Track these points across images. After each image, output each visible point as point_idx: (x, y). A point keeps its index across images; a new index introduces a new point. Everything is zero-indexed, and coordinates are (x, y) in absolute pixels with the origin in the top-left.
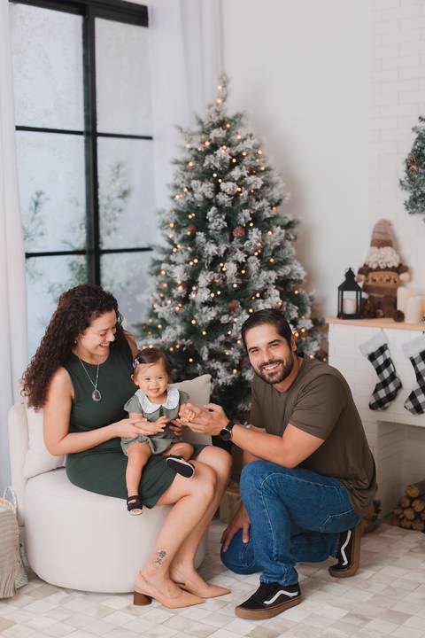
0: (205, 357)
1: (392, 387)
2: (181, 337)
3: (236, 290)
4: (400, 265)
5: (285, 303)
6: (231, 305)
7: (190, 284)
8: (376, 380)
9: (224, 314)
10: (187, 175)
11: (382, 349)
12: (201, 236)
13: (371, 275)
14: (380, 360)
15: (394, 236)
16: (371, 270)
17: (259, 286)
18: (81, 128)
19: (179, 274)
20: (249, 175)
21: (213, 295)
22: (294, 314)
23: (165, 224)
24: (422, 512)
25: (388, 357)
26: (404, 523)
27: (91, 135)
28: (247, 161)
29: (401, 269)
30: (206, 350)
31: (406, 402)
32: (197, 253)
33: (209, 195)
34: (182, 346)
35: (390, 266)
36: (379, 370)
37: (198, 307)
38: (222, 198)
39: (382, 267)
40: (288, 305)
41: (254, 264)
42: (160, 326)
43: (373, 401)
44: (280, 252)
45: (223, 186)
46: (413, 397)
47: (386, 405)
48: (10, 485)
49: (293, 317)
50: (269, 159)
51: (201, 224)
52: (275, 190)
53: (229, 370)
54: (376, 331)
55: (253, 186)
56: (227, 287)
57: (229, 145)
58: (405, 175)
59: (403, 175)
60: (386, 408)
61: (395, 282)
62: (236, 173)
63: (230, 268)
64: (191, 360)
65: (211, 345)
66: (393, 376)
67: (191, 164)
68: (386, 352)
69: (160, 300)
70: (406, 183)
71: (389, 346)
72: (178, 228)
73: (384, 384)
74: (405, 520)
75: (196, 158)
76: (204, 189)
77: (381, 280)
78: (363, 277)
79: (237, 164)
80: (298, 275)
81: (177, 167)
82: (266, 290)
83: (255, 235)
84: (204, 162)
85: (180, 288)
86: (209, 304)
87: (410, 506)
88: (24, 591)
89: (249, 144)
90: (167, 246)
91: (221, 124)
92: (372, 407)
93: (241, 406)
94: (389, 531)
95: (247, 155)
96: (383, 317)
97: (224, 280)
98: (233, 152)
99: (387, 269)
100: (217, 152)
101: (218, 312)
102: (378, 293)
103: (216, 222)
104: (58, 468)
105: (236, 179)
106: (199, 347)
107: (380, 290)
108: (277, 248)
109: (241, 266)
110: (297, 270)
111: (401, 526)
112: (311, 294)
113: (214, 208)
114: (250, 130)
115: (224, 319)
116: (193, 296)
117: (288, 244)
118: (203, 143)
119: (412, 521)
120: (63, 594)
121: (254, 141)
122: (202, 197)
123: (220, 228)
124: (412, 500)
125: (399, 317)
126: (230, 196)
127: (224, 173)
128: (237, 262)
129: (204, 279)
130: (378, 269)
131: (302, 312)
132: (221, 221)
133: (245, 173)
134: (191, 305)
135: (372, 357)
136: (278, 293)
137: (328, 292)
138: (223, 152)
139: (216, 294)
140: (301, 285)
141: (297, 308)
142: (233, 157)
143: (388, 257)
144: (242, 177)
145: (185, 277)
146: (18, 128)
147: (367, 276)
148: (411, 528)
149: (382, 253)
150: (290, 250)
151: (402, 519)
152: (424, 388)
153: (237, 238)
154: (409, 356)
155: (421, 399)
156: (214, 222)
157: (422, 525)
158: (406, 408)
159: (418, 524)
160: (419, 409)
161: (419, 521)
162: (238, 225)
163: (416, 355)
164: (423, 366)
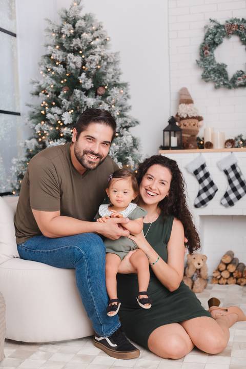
1: (211, 191)
4: (199, 116)
8: (199, 187)
11: (203, 167)
12: (77, 92)
13: (182, 122)
14: (201, 174)
24: (234, 272)
25: (207, 171)
26: (222, 281)
29: (199, 118)
31: (222, 199)
33: (79, 65)
36: (201, 181)
43: (198, 202)
46: (226, 195)
47: (207, 203)
54: (199, 154)
59: (199, 58)
60: (207, 205)
61: (198, 126)
66: (212, 184)
68: (206, 168)
70: (201, 63)
73: (205, 189)
74: (222, 279)
76: (76, 60)
77: (190, 125)
87: (226, 269)
92: (196, 206)
102: (187, 134)
107: (188, 131)
111: (219, 284)
113: (84, 74)
119: (227, 279)
122: (74, 66)
123: (88, 88)
124: (227, 265)
125: (209, 145)
132: (89, 83)
135: (196, 173)
142: (91, 41)
148: (227, 284)
151: (219, 279)
152: (234, 189)
153: (100, 95)
154: (223, 168)
155: (232, 196)
156: (85, 83)
157: (235, 280)
158: (221, 203)
159: (232, 280)
160: (231, 203)
161: (232, 278)
162: (101, 86)
163: (228, 167)
164: (232, 175)
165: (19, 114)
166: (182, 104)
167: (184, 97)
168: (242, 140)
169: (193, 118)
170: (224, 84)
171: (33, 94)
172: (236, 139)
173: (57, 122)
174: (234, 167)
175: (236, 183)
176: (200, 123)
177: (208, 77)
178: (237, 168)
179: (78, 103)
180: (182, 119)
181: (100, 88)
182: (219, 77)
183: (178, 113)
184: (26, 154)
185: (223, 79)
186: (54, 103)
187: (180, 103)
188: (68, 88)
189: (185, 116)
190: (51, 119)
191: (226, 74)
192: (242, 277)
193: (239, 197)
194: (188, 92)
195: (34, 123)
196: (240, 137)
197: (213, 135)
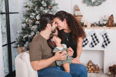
1: (86, 42)
46: (92, 44)
66: (87, 40)
77: (79, 18)
87: (90, 68)
124: (91, 66)
148: (90, 72)
151: (88, 71)
152: (94, 42)
153: (49, 9)
154: (91, 35)
155: (94, 44)
156: (44, 5)
157: (93, 71)
158: (90, 46)
159: (92, 71)
160: (93, 46)
161: (92, 70)
162: (49, 5)
163: (92, 34)
164: (94, 37)
165: (18, 13)
166: (76, 11)
167: (77, 8)
168: (96, 24)
169: (80, 16)
170: (91, 4)
171: (24, 7)
172: (94, 23)
173: (34, 18)
174: (94, 34)
175: (95, 40)
176: (82, 17)
177: (85, 2)
178: (96, 35)
179: (41, 12)
180: (76, 16)
181: (49, 6)
182: (89, 2)
183: (74, 14)
184: (22, 28)
185: (90, 3)
186: (32, 11)
187: (75, 11)
188: (37, 6)
189: (77, 15)
190: (32, 17)
191: (91, 1)
192: (95, 70)
193: (96, 44)
194: (78, 7)
195: (25, 18)
196: (95, 23)
197: (87, 23)
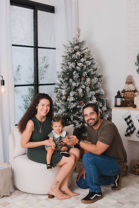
0: (72, 119)
1: (132, 129)
2: (64, 112)
3: (82, 97)
4: (135, 90)
5: (98, 102)
6: (80, 102)
7: (67, 95)
8: (127, 127)
9: (78, 105)
10: (67, 60)
11: (129, 117)
12: (71, 80)
13: (125, 93)
14: (128, 120)
15: (133, 81)
16: (126, 91)
17: (89, 96)
18: (33, 45)
19: (64, 92)
20: (87, 61)
21: (74, 99)
22: (101, 105)
23: (59, 76)
25: (131, 119)
26: (136, 173)
27: (36, 47)
28: (86, 56)
29: (135, 91)
30: (72, 117)
31: (137, 134)
32: (70, 86)
33: (74, 67)
34: (65, 115)
35: (132, 90)
36: (128, 124)
37: (70, 103)
38: (78, 68)
39: (129, 90)
40: (99, 102)
41: (88, 89)
42: (57, 109)
43: (126, 133)
44: (96, 85)
45: (78, 64)
47: (130, 135)
48: (9, 159)
49: (100, 106)
50: (93, 55)
51: (71, 76)
52: (95, 65)
53: (80, 123)
54: (127, 111)
55: (88, 64)
56: (79, 96)
57: (80, 51)
58: (137, 61)
59: (136, 61)
60: (130, 136)
61: (133, 95)
62: (82, 60)
63: (80, 90)
64: (67, 120)
65: (74, 115)
66: (133, 126)
67: (68, 57)
68: (130, 118)
69: (57, 100)
70: (137, 64)
71: (131, 116)
72: (63, 77)
73: (130, 128)
75: (70, 55)
76: (72, 65)
77: (129, 94)
78: (123, 94)
79: (83, 57)
80: (102, 93)
81: (63, 58)
82: (92, 98)
83: (88, 80)
84: (72, 56)
85: (64, 97)
86: (73, 102)
87: (138, 168)
88: (13, 193)
89: (86, 51)
90: (60, 83)
91: (78, 44)
92: (126, 135)
93: (83, 135)
94: (131, 176)
95: (86, 54)
96: (129, 106)
97: (78, 94)
98: (82, 53)
99: (131, 91)
100: (77, 53)
101: (76, 104)
102: (128, 99)
103: (76, 76)
104: (24, 154)
105: (82, 62)
106: (70, 116)
107: (128, 98)
108: (95, 84)
109: (84, 90)
110: (102, 91)
111: (135, 174)
112: (106, 99)
113: (75, 71)
114: (87, 46)
115: (78, 107)
116: (68, 99)
117: (99, 83)
118: (72, 50)
120: (26, 195)
121: (88, 50)
122: (71, 68)
123: (77, 77)
125: (135, 107)
126: (80, 67)
127: (78, 60)
128: (82, 89)
129: (72, 94)
130: (128, 91)
131: (103, 105)
132: (77, 75)
133: (85, 60)
134: (67, 102)
135: (126, 119)
136: (95, 98)
137: (111, 98)
138: (78, 53)
139: (75, 99)
140: (103, 96)
141: (101, 103)
142: (82, 55)
143: (131, 87)
144: (84, 61)
145: (66, 93)
146: (13, 45)
147: (124, 93)
149: (129, 86)
150: (100, 85)
151: (135, 172)
158: (137, 136)
167: (128, 81)
176: (136, 93)
181: (82, 78)
187: (126, 84)
188: (68, 78)
